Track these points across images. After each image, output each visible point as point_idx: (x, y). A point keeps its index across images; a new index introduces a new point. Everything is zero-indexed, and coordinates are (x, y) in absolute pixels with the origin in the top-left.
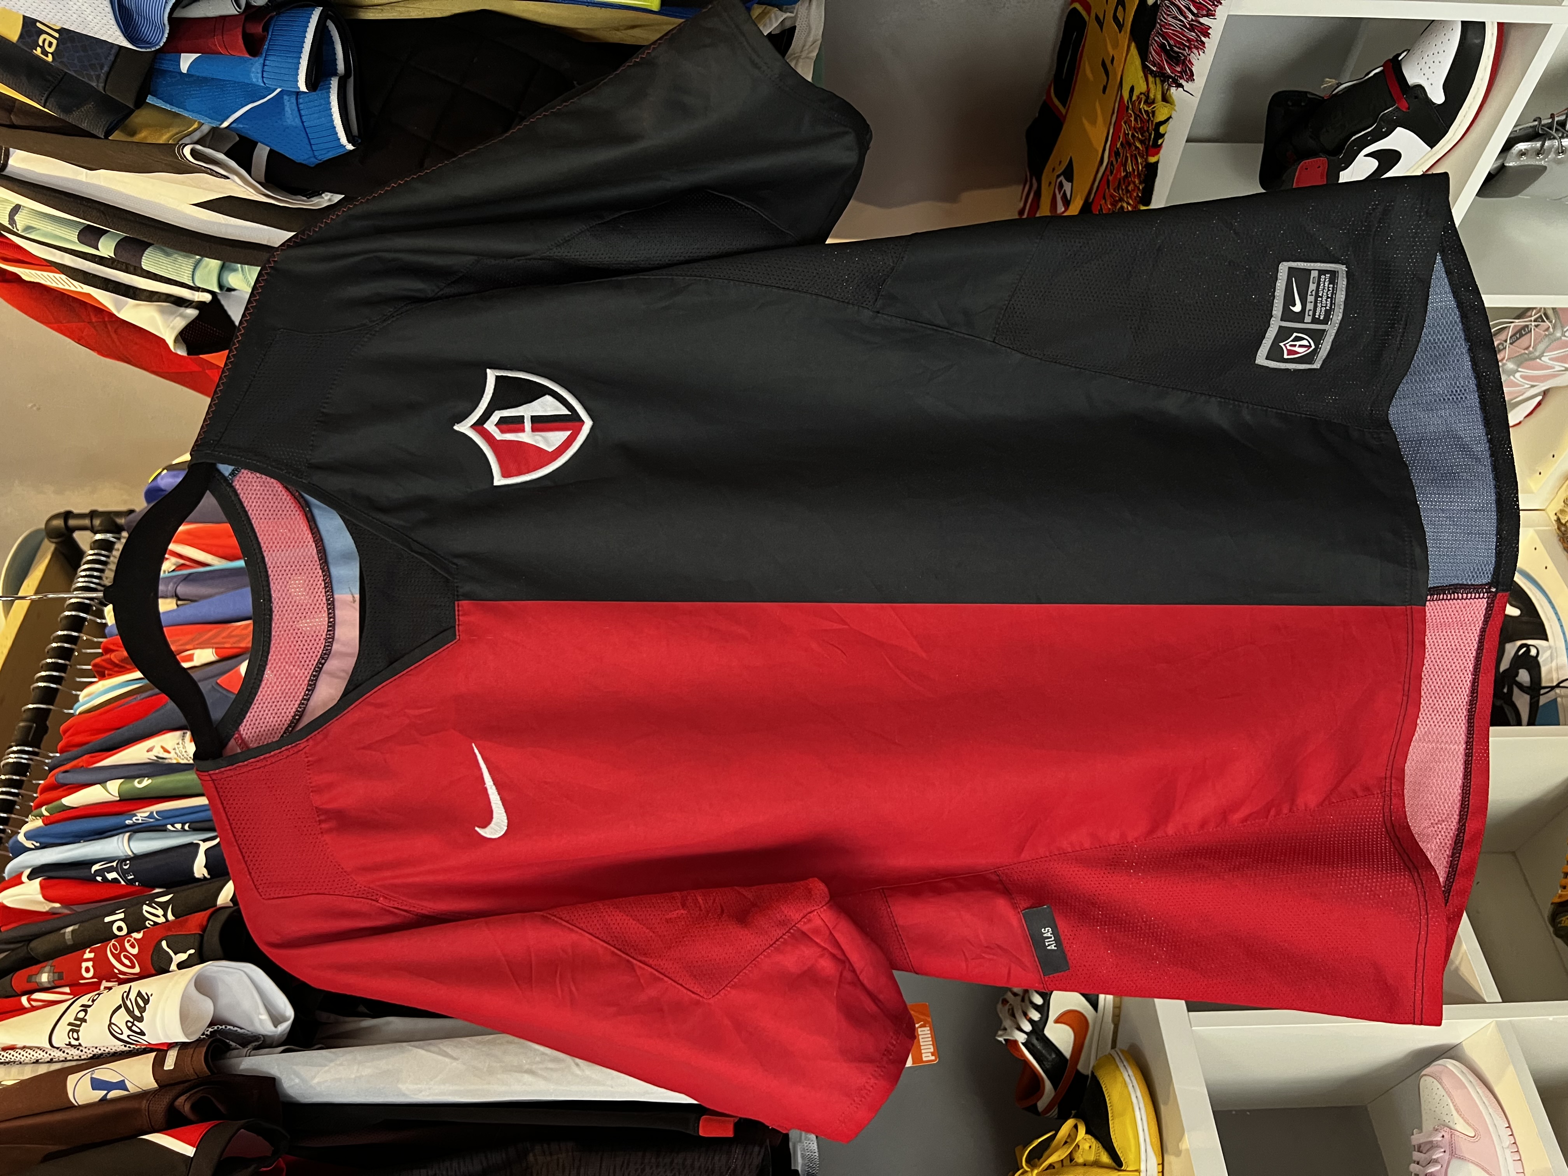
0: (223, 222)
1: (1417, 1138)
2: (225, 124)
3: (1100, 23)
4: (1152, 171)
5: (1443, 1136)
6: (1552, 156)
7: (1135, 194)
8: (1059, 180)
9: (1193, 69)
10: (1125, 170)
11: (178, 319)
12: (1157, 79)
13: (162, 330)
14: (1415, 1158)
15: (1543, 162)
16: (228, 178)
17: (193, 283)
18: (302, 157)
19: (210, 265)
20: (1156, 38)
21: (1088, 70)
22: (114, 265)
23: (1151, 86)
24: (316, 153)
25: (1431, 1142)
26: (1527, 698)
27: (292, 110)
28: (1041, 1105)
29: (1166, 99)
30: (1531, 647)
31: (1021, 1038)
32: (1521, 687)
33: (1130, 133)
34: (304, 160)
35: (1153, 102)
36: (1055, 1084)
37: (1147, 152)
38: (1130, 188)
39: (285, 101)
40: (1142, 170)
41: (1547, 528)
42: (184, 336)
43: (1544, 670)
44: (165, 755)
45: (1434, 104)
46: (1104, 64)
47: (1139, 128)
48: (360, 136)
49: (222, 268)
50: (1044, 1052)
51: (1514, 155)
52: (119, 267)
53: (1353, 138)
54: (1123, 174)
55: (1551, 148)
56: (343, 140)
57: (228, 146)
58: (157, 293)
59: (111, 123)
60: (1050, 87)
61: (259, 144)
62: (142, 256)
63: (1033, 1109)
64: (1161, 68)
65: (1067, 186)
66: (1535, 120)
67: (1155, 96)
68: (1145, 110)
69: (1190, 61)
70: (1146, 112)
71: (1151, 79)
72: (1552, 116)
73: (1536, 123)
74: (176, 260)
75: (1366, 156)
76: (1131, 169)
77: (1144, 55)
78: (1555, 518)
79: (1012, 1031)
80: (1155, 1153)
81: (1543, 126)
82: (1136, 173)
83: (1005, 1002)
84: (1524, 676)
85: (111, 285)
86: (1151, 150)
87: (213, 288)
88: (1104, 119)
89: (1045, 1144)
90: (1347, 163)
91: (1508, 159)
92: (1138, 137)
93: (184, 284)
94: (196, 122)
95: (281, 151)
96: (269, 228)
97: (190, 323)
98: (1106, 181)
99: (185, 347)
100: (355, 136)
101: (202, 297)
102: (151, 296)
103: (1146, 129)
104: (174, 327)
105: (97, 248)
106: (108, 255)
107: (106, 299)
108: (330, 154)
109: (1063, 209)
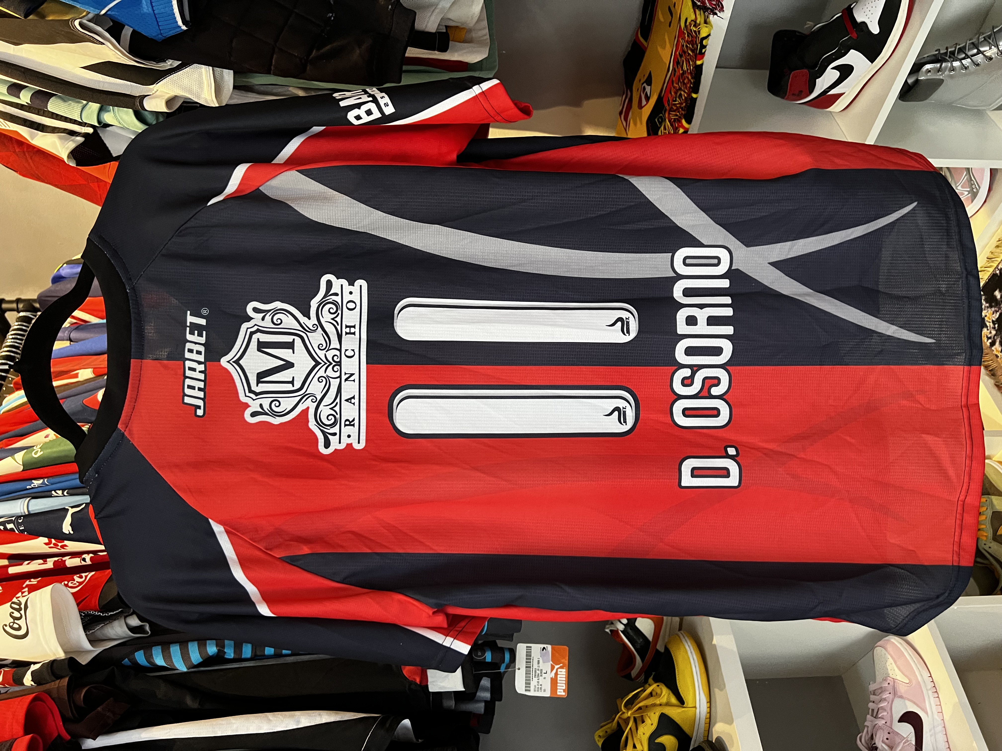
0: (101, 80)
1: (872, 687)
2: (103, 12)
4: (699, 70)
5: (889, 684)
6: (947, 73)
7: (689, 85)
8: (643, 86)
9: (723, 3)
10: (682, 69)
11: (71, 142)
12: (701, 11)
13: (60, 150)
14: (871, 699)
15: (941, 77)
16: (104, 44)
17: (82, 120)
18: (154, 35)
19: (92, 107)
21: (660, 15)
22: (30, 111)
23: (698, 17)
24: (162, 32)
25: (882, 688)
27: (147, 3)
28: (634, 673)
29: (706, 22)
31: (621, 628)
33: (685, 44)
34: (155, 37)
35: (699, 25)
36: (642, 659)
37: (696, 58)
38: (685, 82)
40: (693, 70)
42: (74, 154)
45: (873, 34)
46: (669, 9)
47: (690, 42)
48: (191, 21)
49: (101, 110)
50: (635, 637)
51: (923, 72)
52: (34, 111)
53: (824, 56)
54: (681, 72)
55: (946, 67)
56: (180, 23)
57: (106, 29)
58: (58, 128)
59: (30, 8)
60: (638, 30)
61: (126, 26)
62: (47, 103)
63: (628, 676)
64: (704, 3)
65: (648, 89)
66: (936, 51)
67: (700, 22)
68: (694, 31)
71: (697, 11)
72: (947, 49)
74: (70, 104)
75: (833, 68)
76: (686, 69)
79: (615, 624)
80: (705, 695)
81: (941, 54)
82: (689, 71)
85: (28, 123)
86: (699, 56)
87: (94, 123)
88: (670, 42)
89: (636, 696)
90: (821, 73)
91: (920, 76)
92: (690, 47)
93: (75, 120)
94: (85, 11)
95: (139, 30)
96: (132, 83)
97: (79, 145)
98: (671, 81)
99: (75, 161)
100: (188, 21)
101: (87, 130)
102: (54, 130)
103: (694, 42)
104: (67, 148)
105: (19, 97)
106: (27, 103)
107: (24, 132)
108: (171, 32)
109: (646, 103)
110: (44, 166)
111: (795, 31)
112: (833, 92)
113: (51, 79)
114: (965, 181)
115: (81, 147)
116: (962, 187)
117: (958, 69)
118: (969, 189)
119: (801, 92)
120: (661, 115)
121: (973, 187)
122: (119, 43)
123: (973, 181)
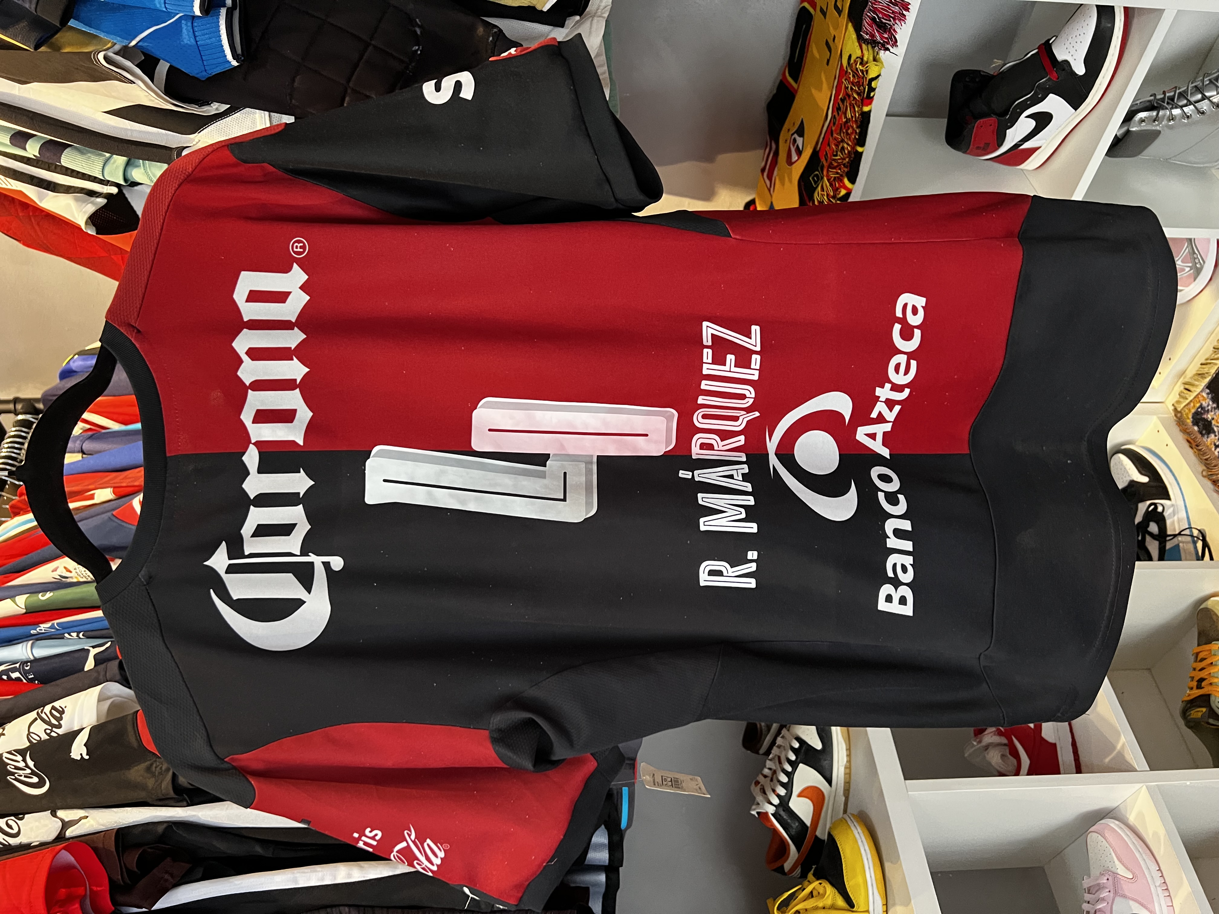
0: (129, 128)
1: (1086, 883)
2: (133, 43)
3: (824, 13)
4: (866, 118)
5: (1108, 879)
6: (1165, 122)
7: (853, 137)
8: (793, 137)
9: (896, 36)
10: (846, 117)
11: (90, 205)
12: (870, 46)
13: (76, 215)
14: (1086, 899)
15: (1158, 128)
16: (134, 83)
17: (104, 177)
18: (195, 72)
19: (117, 162)
20: (868, 14)
21: (815, 51)
22: (38, 165)
23: (865, 52)
24: (207, 68)
25: (1099, 884)
26: (1156, 543)
27: (188, 31)
28: (787, 866)
29: (875, 60)
30: (1158, 505)
31: (771, 810)
32: (1151, 535)
33: (849, 86)
34: (197, 74)
35: (867, 63)
36: (798, 848)
37: (862, 103)
38: (849, 131)
39: (183, 25)
40: (858, 117)
41: (1166, 416)
42: (93, 219)
43: (1168, 522)
44: (68, 574)
45: (1078, 75)
46: (827, 43)
47: (856, 83)
48: (243, 55)
49: (128, 164)
50: (789, 821)
51: (1136, 122)
52: (42, 166)
53: (1017, 103)
54: (844, 120)
55: (1164, 116)
56: (229, 57)
57: (136, 63)
58: (73, 187)
59: (41, 38)
60: (785, 69)
61: (161, 60)
62: (61, 156)
63: (780, 870)
64: (873, 36)
65: (800, 141)
66: (1151, 96)
67: (868, 59)
68: (860, 70)
69: (894, 30)
70: (862, 71)
71: (864, 46)
72: (1164, 93)
73: (1152, 98)
74: (89, 157)
75: (1027, 117)
76: (850, 117)
77: (858, 29)
78: (1173, 408)
79: (763, 804)
80: (880, 896)
81: (1158, 100)
82: (854, 119)
83: (757, 783)
84: (1153, 528)
85: (35, 181)
86: (866, 101)
87: (120, 181)
88: (828, 84)
89: (792, 897)
90: (1013, 121)
91: (1131, 126)
92: (856, 90)
93: (95, 178)
94: (109, 42)
95: (179, 67)
96: (167, 132)
97: (99, 209)
98: (830, 132)
99: (94, 228)
100: (239, 55)
101: (110, 189)
102: (68, 190)
103: (861, 84)
104: (85, 212)
105: (25, 149)
106: (34, 156)
107: (31, 192)
108: (218, 69)
109: (797, 158)
110: (54, 234)
111: (980, 71)
112: (1027, 145)
113: (66, 126)
114: (1187, 253)
115: (102, 211)
116: (1182, 262)
117: (1177, 118)
118: (1190, 265)
119: (987, 144)
120: (817, 173)
121: (1197, 261)
122: (152, 80)
123: (1195, 253)
